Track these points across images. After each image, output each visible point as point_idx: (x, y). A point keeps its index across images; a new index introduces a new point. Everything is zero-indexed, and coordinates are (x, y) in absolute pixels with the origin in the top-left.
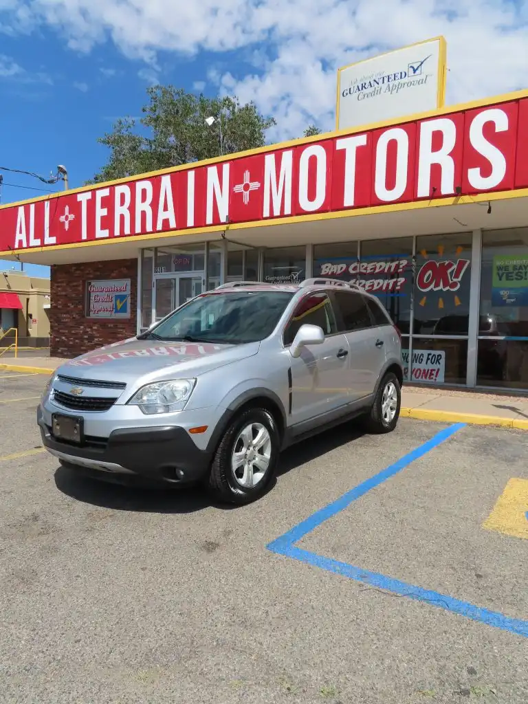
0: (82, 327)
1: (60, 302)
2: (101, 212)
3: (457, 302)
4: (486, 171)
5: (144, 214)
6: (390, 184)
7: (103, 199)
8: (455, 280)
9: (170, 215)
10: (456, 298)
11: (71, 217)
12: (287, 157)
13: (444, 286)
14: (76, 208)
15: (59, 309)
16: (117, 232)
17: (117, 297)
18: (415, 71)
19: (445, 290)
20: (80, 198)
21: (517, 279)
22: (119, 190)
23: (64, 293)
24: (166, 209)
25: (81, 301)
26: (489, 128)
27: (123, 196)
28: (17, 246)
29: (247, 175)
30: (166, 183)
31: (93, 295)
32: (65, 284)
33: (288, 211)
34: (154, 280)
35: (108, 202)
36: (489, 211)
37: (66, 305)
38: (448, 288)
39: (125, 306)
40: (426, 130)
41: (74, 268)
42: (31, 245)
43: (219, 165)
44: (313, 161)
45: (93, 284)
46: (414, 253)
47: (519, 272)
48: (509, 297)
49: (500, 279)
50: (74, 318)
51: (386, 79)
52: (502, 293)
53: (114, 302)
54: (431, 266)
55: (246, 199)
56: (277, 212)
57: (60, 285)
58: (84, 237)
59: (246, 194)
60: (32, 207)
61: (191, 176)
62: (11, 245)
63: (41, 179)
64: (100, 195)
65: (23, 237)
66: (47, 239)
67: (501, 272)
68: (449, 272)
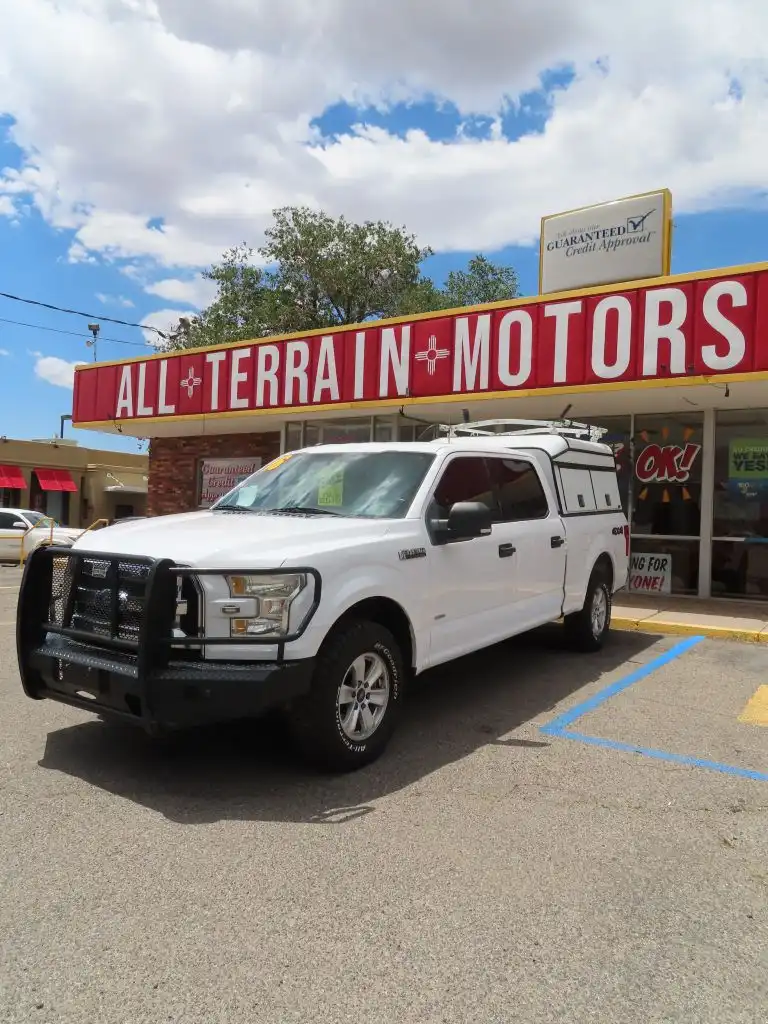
1: (161, 486)
2: (238, 377)
3: (686, 495)
4: (723, 348)
5: (296, 381)
6: (610, 358)
7: (242, 361)
8: (683, 469)
9: (332, 384)
10: (684, 490)
11: (197, 381)
12: (484, 321)
13: (670, 476)
14: (204, 369)
15: (160, 494)
16: (260, 401)
18: (635, 227)
19: (671, 480)
20: (210, 358)
21: (758, 469)
22: (263, 352)
23: (167, 475)
24: (326, 376)
25: (192, 486)
26: (725, 302)
27: (268, 358)
28: (118, 414)
29: (433, 340)
30: (327, 345)
31: (206, 478)
32: (169, 463)
33: (484, 384)
35: (249, 366)
36: (727, 394)
37: (169, 491)
38: (674, 478)
40: (653, 300)
41: (184, 442)
42: (139, 413)
43: (397, 327)
44: (516, 328)
45: (206, 463)
46: (632, 435)
47: (760, 462)
48: (750, 490)
49: (738, 469)
50: (181, 507)
51: (601, 235)
52: (740, 485)
54: (653, 451)
55: (432, 368)
56: (470, 386)
57: (162, 463)
58: (214, 405)
59: (432, 364)
60: (143, 367)
61: (361, 338)
62: (112, 415)
63: (160, 333)
64: (238, 355)
65: (128, 403)
66: (163, 408)
67: (738, 461)
68: (676, 458)
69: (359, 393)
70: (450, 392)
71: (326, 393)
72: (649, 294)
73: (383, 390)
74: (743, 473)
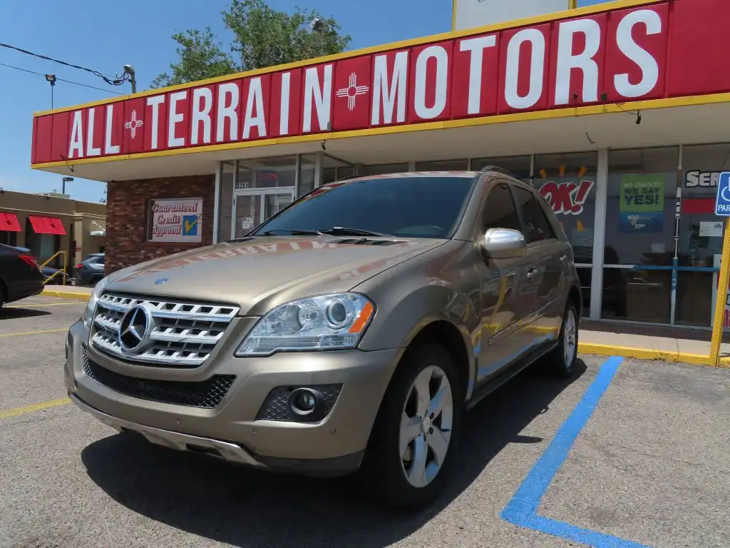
0: (143, 252)
1: (118, 223)
2: (175, 118)
3: (580, 227)
4: (636, 76)
5: (227, 120)
6: (523, 90)
7: (179, 102)
8: (577, 203)
9: (260, 122)
10: (579, 223)
11: (139, 123)
12: (402, 58)
13: (566, 209)
14: (145, 112)
15: (116, 231)
16: (194, 140)
17: (185, 218)
19: (566, 213)
20: (150, 101)
21: (647, 203)
22: (197, 94)
23: (123, 213)
24: (254, 115)
25: (144, 223)
26: (639, 32)
27: (202, 99)
28: (71, 156)
29: (353, 78)
30: (256, 86)
31: (156, 215)
32: (123, 203)
33: (401, 118)
34: (235, 197)
35: (185, 107)
36: (638, 122)
37: (124, 227)
38: (569, 212)
39: (195, 227)
40: (566, 32)
41: (136, 185)
42: (88, 154)
43: (320, 66)
44: (432, 63)
45: (156, 203)
46: (532, 174)
47: (649, 196)
48: (638, 222)
49: (629, 203)
50: (133, 241)
52: (630, 217)
53: (181, 223)
54: (550, 188)
55: (352, 104)
56: (388, 120)
57: (118, 203)
58: (154, 146)
59: (352, 100)
60: (92, 112)
61: (286, 78)
62: (64, 155)
63: (105, 79)
64: (175, 98)
65: (79, 145)
66: (109, 149)
67: (629, 196)
68: (571, 194)
69: (284, 129)
70: (368, 126)
71: (254, 129)
72: (562, 26)
73: (307, 127)
74: (633, 207)
